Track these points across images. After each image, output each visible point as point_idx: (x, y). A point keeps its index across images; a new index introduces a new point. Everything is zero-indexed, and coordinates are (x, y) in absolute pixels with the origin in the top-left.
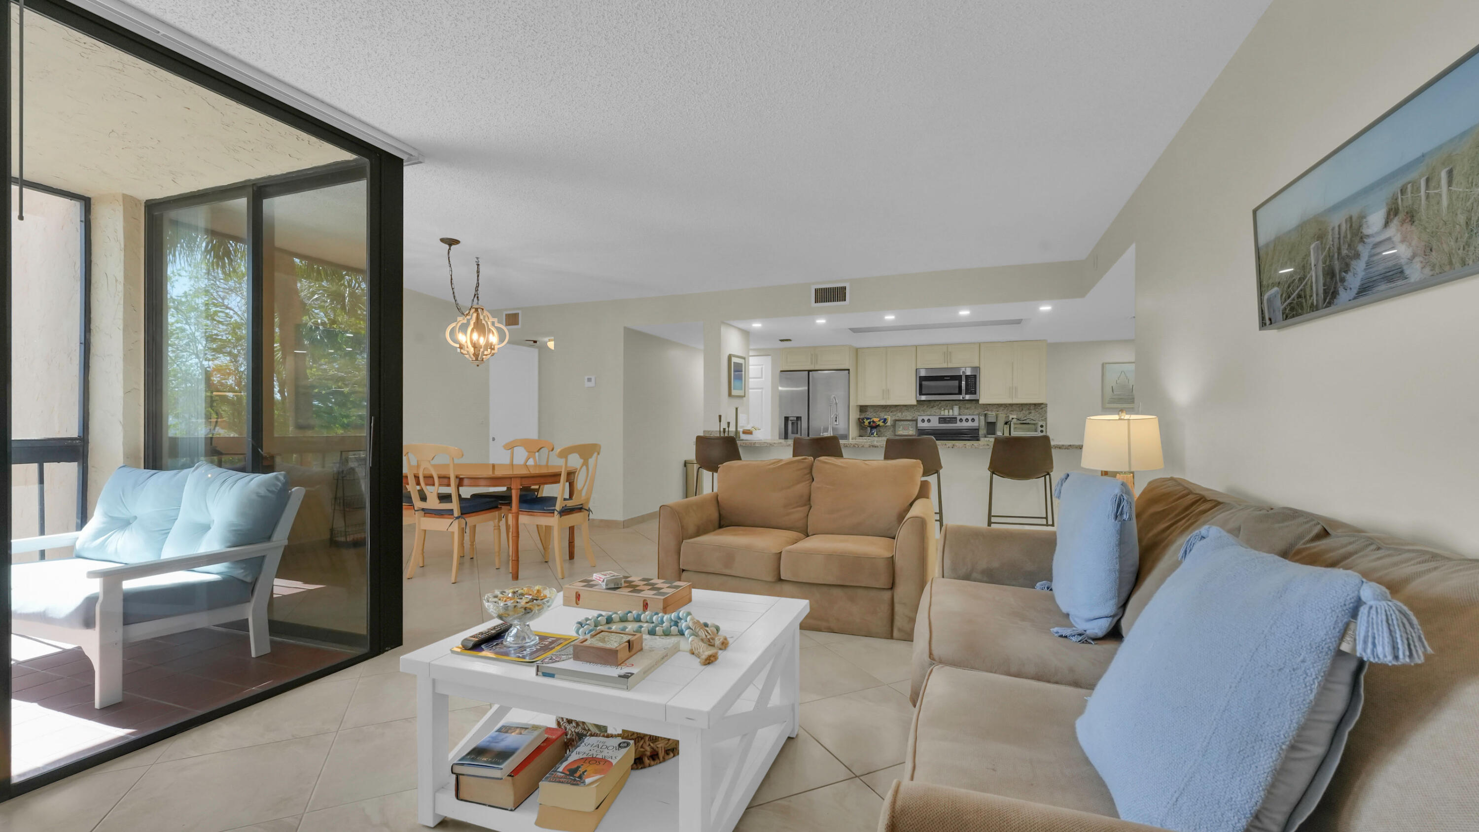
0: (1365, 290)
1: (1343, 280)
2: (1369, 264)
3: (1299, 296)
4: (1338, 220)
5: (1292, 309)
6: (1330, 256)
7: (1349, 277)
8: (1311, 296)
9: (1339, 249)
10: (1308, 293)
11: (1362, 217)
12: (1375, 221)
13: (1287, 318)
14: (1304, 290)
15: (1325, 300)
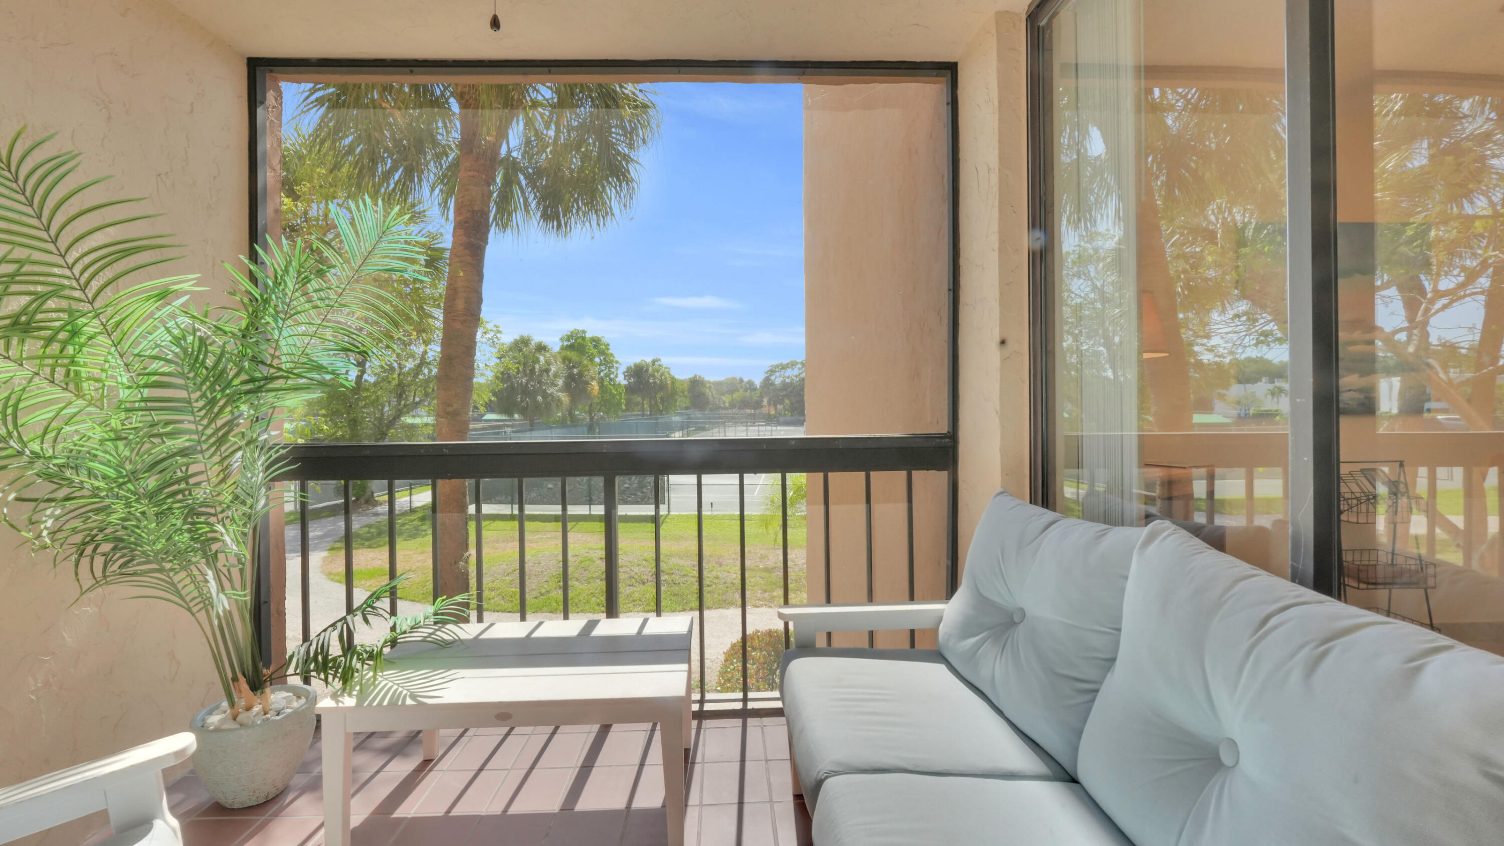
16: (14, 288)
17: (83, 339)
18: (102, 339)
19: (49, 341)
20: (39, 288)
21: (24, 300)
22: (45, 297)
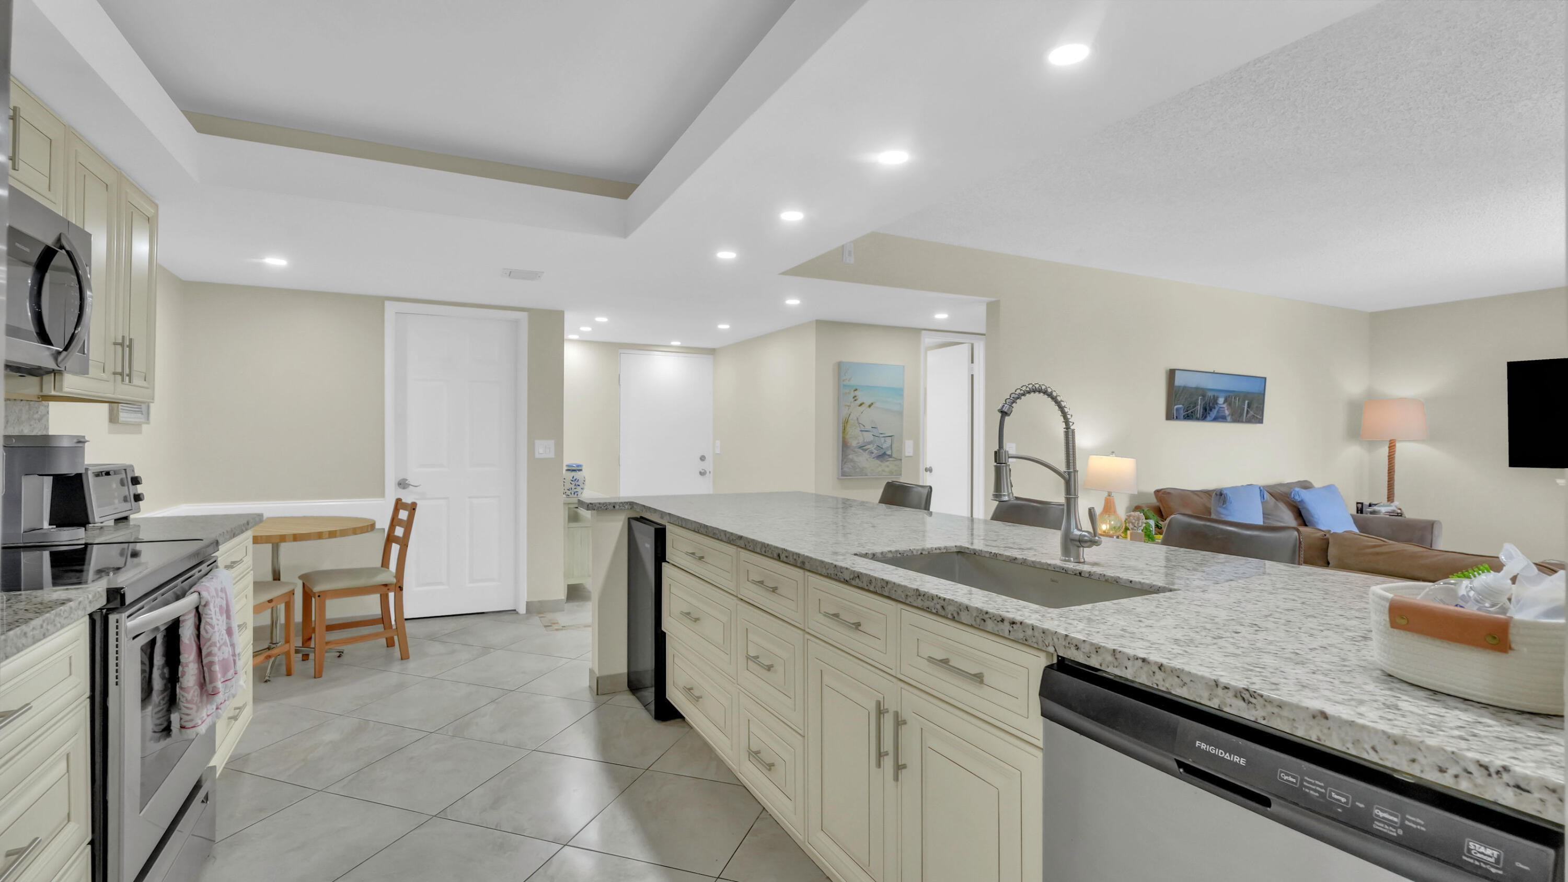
0: (1215, 419)
1: (1209, 413)
2: (1218, 412)
3: (1192, 412)
4: (1210, 394)
5: (1188, 416)
6: (1206, 404)
7: (1211, 413)
8: (1197, 414)
9: (1209, 404)
10: (1196, 412)
11: (1218, 397)
12: (1221, 401)
13: (1185, 419)
14: (1194, 411)
15: (1202, 417)
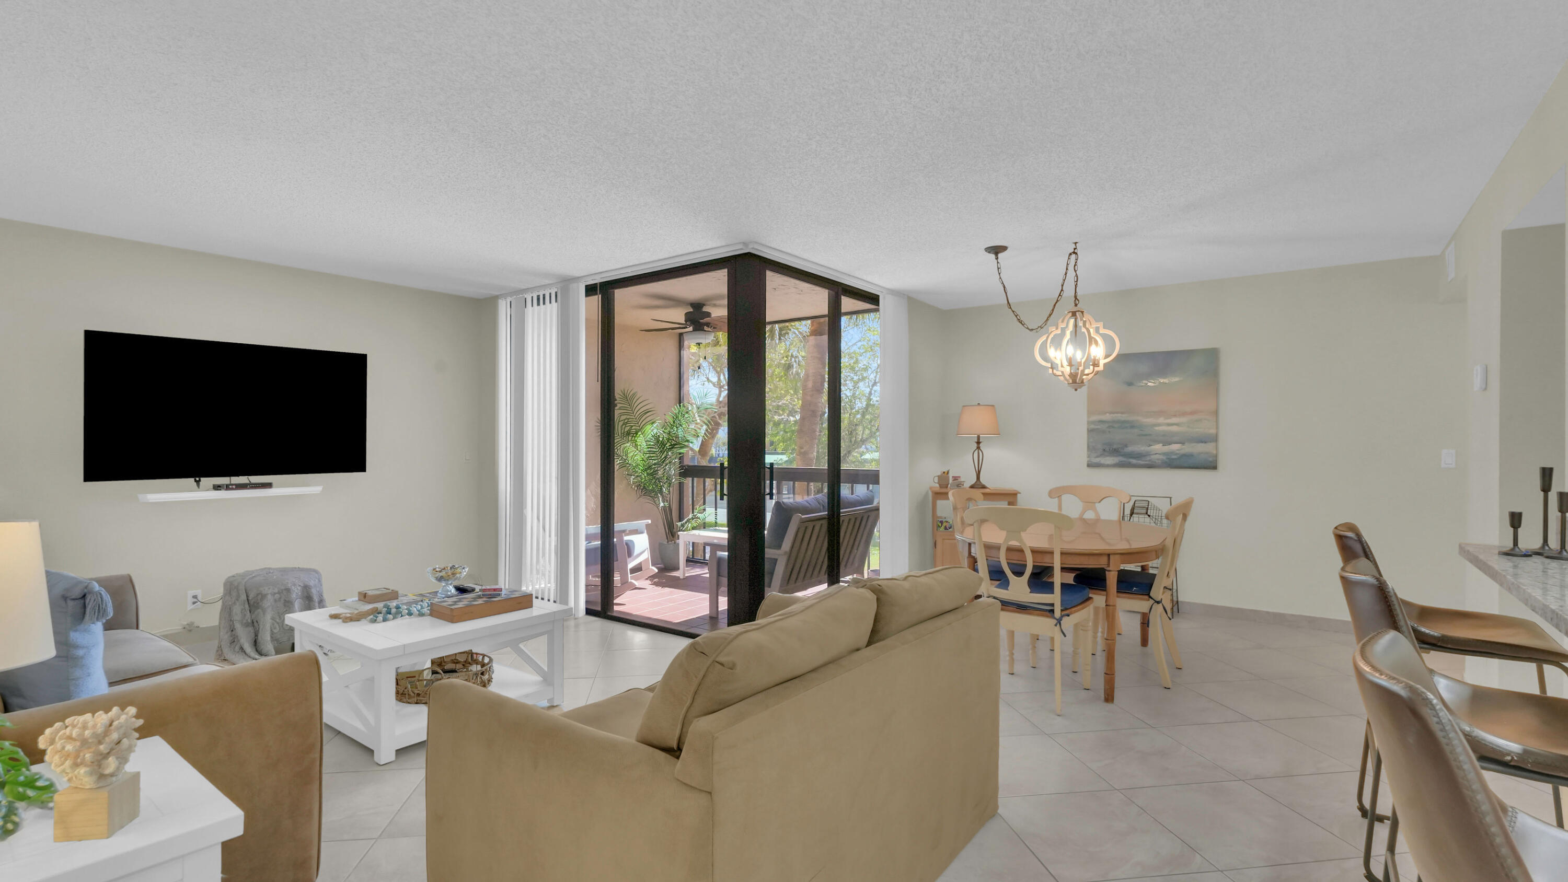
16: (627, 425)
17: (638, 436)
18: (641, 436)
19: (633, 436)
20: (632, 424)
21: (629, 428)
22: (632, 426)
